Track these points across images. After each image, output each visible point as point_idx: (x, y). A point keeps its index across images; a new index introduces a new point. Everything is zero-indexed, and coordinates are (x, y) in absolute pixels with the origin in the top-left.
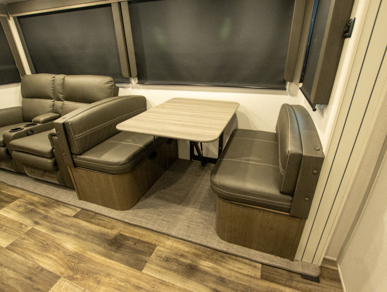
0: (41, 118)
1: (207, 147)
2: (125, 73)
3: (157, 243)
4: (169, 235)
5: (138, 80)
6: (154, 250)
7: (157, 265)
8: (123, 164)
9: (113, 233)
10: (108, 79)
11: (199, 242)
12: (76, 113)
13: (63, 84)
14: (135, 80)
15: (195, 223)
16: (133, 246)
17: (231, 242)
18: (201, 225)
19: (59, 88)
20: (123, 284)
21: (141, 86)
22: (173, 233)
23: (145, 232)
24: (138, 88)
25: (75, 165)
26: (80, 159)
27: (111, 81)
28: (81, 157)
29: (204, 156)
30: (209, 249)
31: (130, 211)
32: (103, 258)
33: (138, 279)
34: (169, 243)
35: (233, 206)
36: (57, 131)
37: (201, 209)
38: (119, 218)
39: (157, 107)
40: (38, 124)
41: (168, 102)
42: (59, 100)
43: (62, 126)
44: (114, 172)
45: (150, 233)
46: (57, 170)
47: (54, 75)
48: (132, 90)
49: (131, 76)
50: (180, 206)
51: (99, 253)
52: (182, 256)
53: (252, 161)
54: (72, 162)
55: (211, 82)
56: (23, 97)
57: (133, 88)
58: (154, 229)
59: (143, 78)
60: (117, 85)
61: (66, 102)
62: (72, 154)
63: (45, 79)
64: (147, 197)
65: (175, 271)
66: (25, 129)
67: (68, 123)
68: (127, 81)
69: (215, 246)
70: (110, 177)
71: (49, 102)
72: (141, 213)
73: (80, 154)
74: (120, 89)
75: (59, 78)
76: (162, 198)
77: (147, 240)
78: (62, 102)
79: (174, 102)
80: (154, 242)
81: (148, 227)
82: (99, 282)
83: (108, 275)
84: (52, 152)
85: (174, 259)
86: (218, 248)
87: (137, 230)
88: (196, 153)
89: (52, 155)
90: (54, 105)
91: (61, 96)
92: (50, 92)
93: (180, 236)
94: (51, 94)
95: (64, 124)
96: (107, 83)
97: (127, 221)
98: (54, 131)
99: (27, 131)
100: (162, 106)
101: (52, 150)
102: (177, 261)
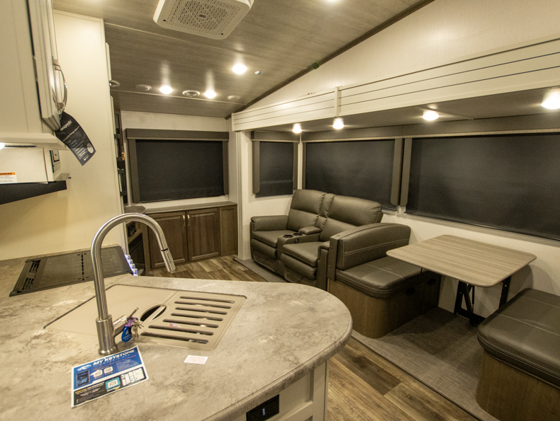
0: (307, 230)
1: (481, 303)
2: (394, 200)
3: (401, 380)
4: (416, 379)
5: (407, 209)
6: (397, 384)
7: (399, 397)
8: (382, 289)
9: (358, 353)
10: (376, 204)
11: (450, 398)
12: (346, 233)
13: (332, 203)
14: (402, 209)
15: (449, 379)
16: (376, 372)
17: (493, 415)
18: (458, 385)
19: (326, 206)
20: (365, 397)
21: (408, 216)
22: (421, 378)
23: (389, 365)
24: (404, 217)
25: (336, 279)
26: (342, 274)
27: (378, 207)
28: (344, 272)
29: (474, 312)
30: (462, 411)
31: (375, 340)
32: (347, 369)
33: (379, 399)
34: (415, 385)
35: (502, 366)
36: (331, 245)
37: (460, 368)
38: (364, 343)
39: (426, 242)
40: (304, 235)
41: (439, 238)
42: (323, 216)
43: (336, 243)
44: (372, 295)
45: (396, 369)
46: (315, 279)
47: (324, 193)
48: (397, 218)
49: (399, 204)
50: (434, 357)
51: (344, 364)
52: (428, 402)
53: (541, 327)
54: (334, 275)
55: (499, 225)
56: (291, 208)
57: (398, 216)
58: (400, 366)
59: (412, 208)
60: (383, 211)
61: (330, 220)
62: (336, 268)
63: (315, 196)
64: (394, 334)
65: (418, 411)
66: (295, 237)
67: (342, 241)
68: (393, 208)
69: (471, 411)
70: (367, 297)
71: (314, 216)
72: (387, 346)
73: (343, 270)
74: (384, 215)
75: (329, 196)
76: (412, 342)
77: (391, 373)
78: (325, 219)
79: (447, 240)
80: (398, 378)
81: (394, 362)
82: (343, 385)
83: (352, 384)
84: (316, 262)
85: (419, 401)
86: (475, 414)
87: (380, 360)
88: (464, 306)
89: (316, 265)
90: (317, 220)
91: (326, 213)
92: (317, 208)
93: (428, 384)
94: (317, 209)
95: (339, 241)
96: (374, 208)
97: (372, 348)
98: (327, 244)
99: (296, 238)
100: (430, 241)
101: (318, 260)
102: (422, 404)
